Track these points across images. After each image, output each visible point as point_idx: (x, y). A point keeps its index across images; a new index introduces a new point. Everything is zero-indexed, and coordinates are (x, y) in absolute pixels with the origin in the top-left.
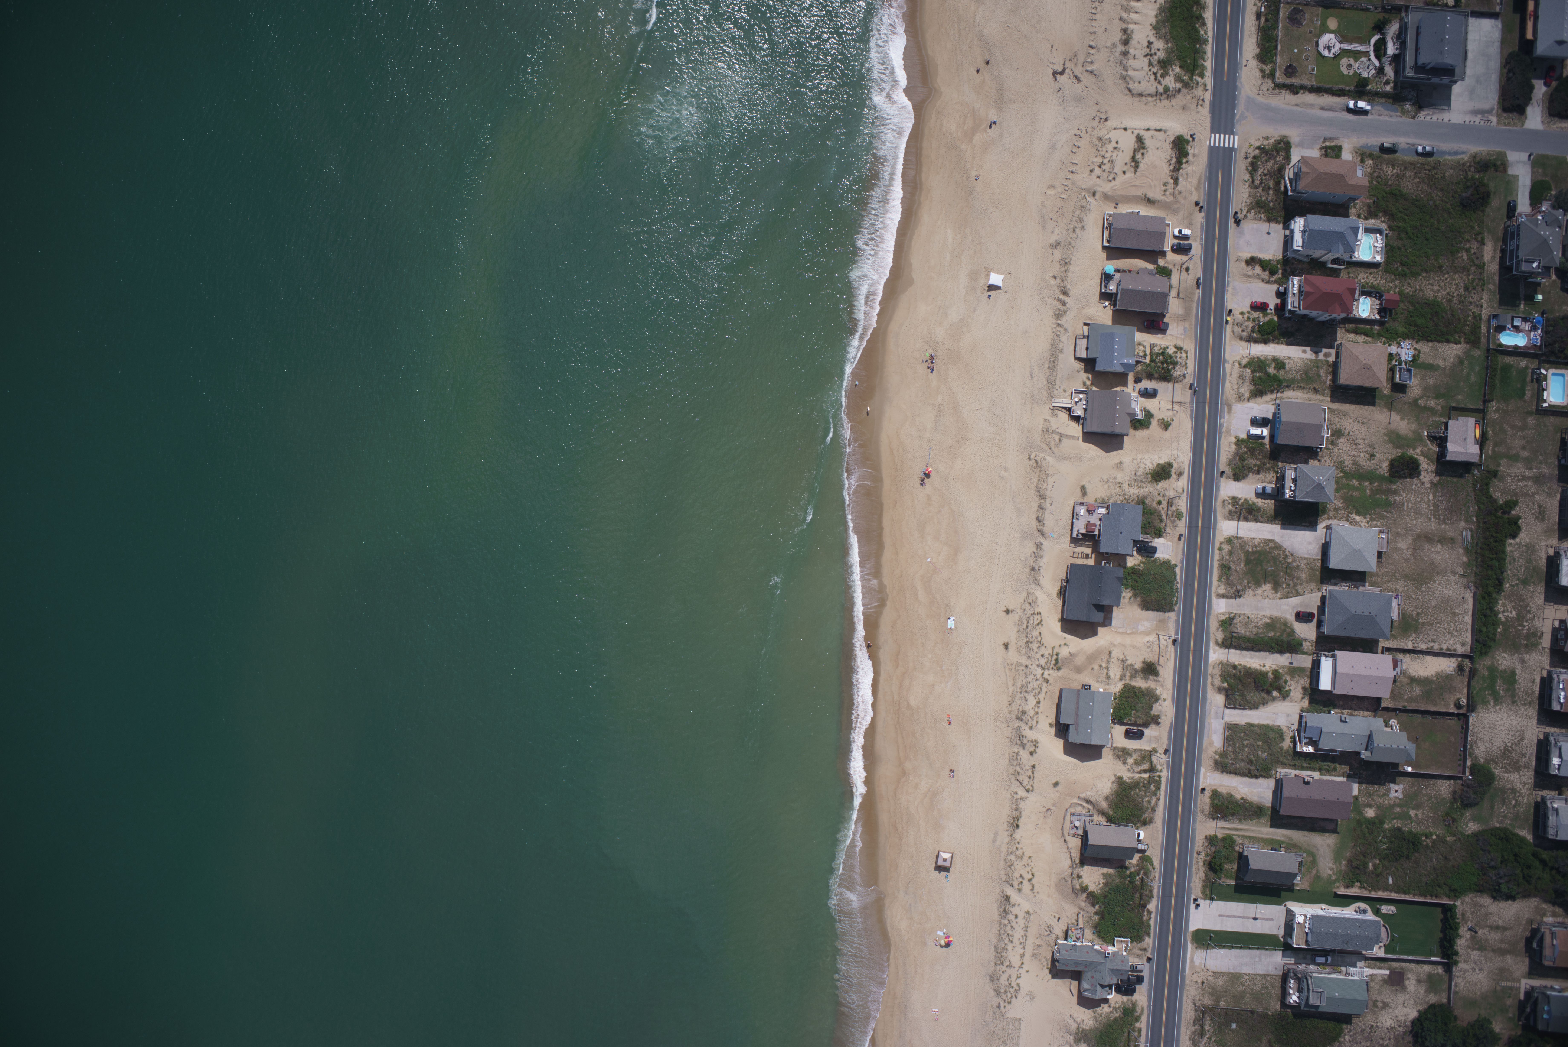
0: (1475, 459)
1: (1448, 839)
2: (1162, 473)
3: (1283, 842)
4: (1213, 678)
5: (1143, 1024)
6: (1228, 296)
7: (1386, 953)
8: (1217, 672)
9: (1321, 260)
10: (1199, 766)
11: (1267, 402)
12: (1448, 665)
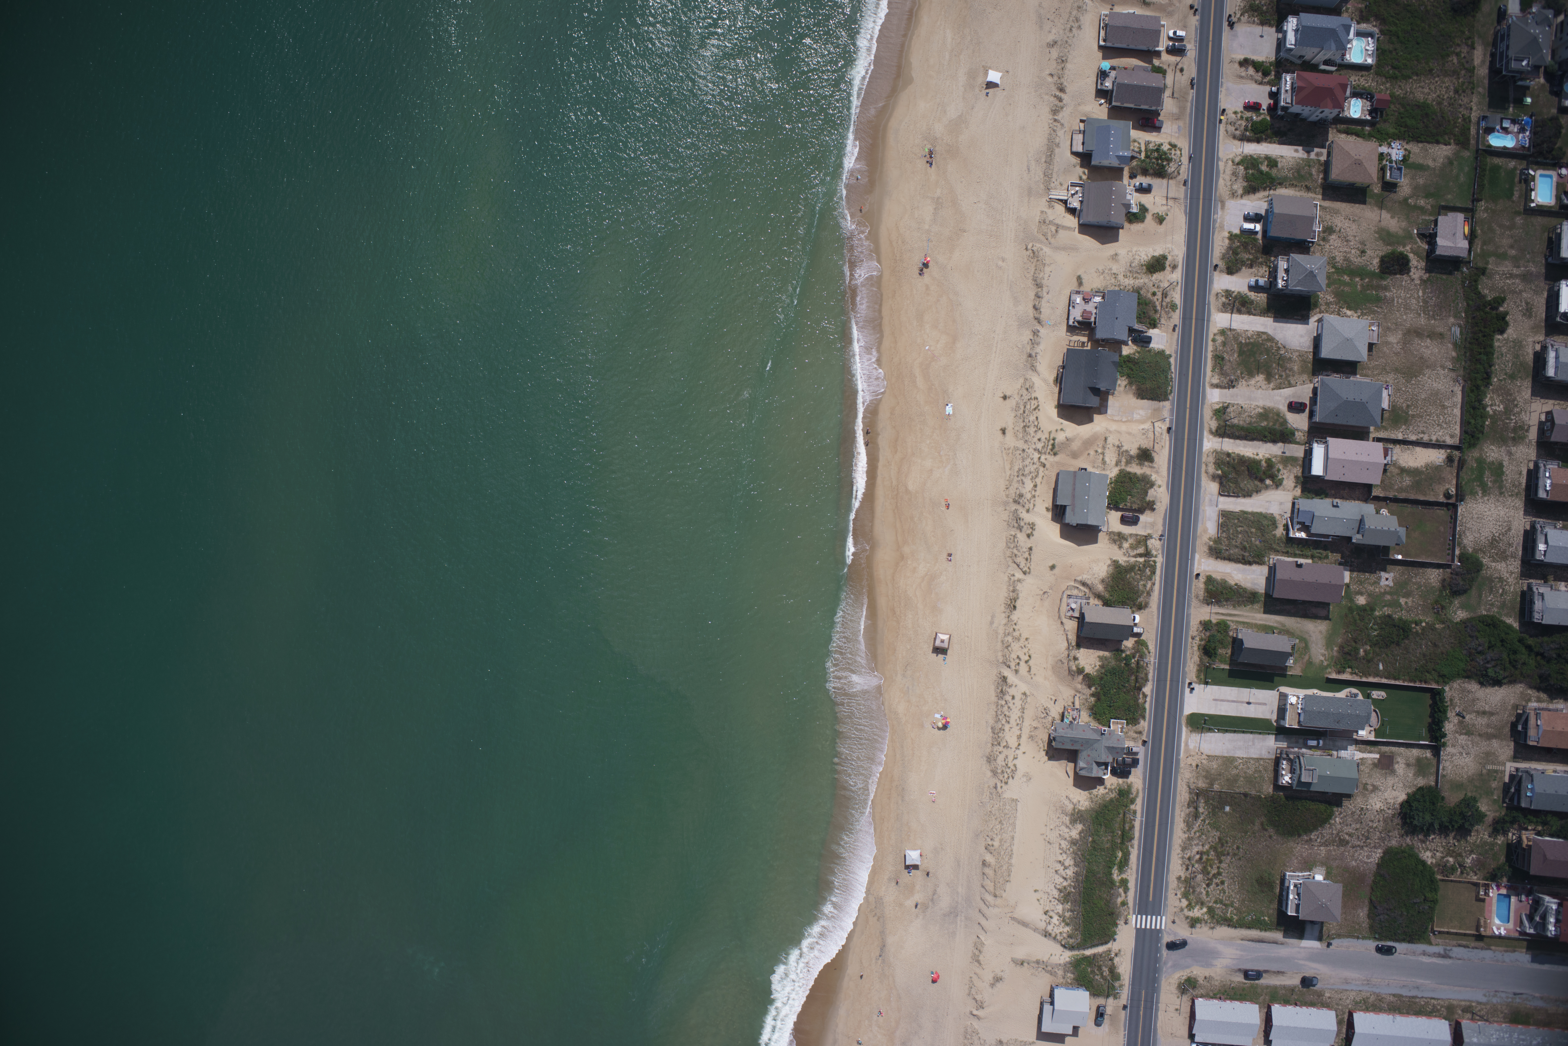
0: (1464, 254)
1: (1437, 626)
2: (1156, 265)
3: (1276, 628)
4: (1207, 466)
5: (1138, 806)
6: (1222, 96)
7: (1376, 737)
8: (1211, 459)
9: (1312, 62)
10: (1194, 552)
11: (1260, 199)
12: (1437, 457)
